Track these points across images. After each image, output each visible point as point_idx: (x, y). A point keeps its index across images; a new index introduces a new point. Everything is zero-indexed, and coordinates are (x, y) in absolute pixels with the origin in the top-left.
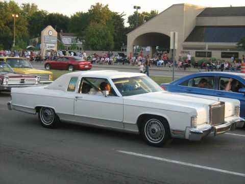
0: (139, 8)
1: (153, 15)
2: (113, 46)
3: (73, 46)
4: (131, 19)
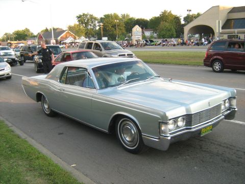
0: (190, 11)
1: (199, 15)
2: (175, 36)
3: (152, 37)
4: (185, 19)
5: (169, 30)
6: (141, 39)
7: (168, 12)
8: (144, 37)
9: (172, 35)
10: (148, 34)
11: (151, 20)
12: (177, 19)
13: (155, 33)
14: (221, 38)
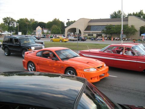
0: (69, 20)
1: (75, 21)
2: (61, 33)
3: (47, 33)
4: (67, 24)
5: (57, 30)
6: (41, 34)
7: (57, 19)
8: (43, 33)
9: (59, 32)
10: (45, 31)
11: (48, 23)
12: (62, 23)
13: (50, 31)
14: (85, 35)
